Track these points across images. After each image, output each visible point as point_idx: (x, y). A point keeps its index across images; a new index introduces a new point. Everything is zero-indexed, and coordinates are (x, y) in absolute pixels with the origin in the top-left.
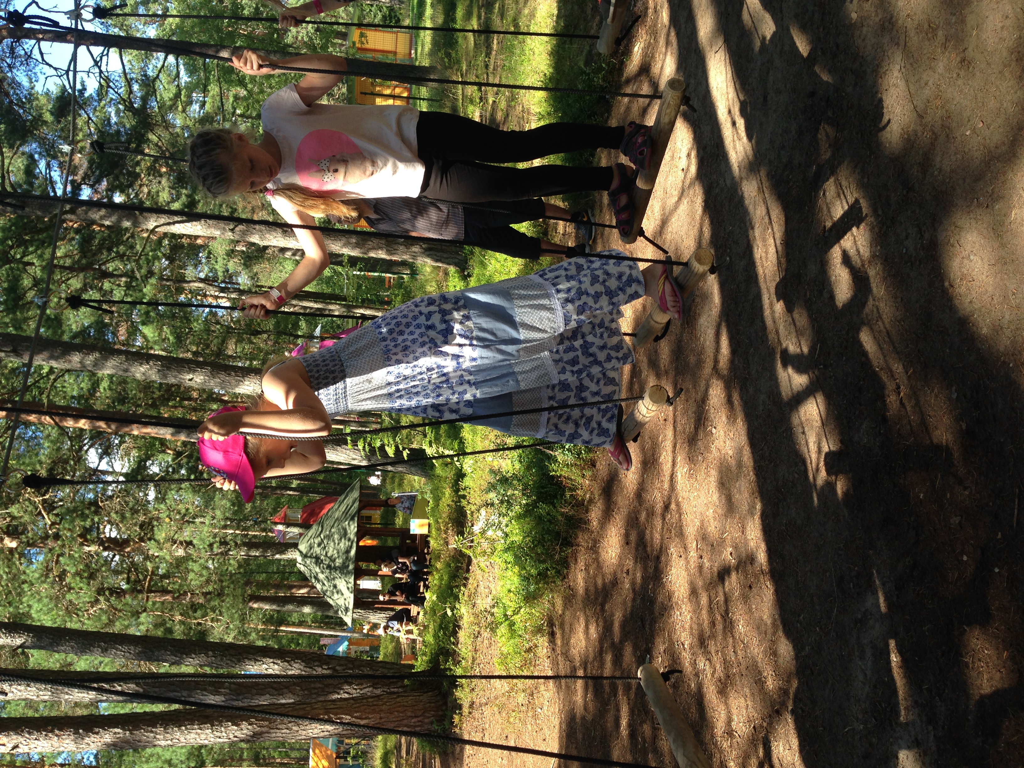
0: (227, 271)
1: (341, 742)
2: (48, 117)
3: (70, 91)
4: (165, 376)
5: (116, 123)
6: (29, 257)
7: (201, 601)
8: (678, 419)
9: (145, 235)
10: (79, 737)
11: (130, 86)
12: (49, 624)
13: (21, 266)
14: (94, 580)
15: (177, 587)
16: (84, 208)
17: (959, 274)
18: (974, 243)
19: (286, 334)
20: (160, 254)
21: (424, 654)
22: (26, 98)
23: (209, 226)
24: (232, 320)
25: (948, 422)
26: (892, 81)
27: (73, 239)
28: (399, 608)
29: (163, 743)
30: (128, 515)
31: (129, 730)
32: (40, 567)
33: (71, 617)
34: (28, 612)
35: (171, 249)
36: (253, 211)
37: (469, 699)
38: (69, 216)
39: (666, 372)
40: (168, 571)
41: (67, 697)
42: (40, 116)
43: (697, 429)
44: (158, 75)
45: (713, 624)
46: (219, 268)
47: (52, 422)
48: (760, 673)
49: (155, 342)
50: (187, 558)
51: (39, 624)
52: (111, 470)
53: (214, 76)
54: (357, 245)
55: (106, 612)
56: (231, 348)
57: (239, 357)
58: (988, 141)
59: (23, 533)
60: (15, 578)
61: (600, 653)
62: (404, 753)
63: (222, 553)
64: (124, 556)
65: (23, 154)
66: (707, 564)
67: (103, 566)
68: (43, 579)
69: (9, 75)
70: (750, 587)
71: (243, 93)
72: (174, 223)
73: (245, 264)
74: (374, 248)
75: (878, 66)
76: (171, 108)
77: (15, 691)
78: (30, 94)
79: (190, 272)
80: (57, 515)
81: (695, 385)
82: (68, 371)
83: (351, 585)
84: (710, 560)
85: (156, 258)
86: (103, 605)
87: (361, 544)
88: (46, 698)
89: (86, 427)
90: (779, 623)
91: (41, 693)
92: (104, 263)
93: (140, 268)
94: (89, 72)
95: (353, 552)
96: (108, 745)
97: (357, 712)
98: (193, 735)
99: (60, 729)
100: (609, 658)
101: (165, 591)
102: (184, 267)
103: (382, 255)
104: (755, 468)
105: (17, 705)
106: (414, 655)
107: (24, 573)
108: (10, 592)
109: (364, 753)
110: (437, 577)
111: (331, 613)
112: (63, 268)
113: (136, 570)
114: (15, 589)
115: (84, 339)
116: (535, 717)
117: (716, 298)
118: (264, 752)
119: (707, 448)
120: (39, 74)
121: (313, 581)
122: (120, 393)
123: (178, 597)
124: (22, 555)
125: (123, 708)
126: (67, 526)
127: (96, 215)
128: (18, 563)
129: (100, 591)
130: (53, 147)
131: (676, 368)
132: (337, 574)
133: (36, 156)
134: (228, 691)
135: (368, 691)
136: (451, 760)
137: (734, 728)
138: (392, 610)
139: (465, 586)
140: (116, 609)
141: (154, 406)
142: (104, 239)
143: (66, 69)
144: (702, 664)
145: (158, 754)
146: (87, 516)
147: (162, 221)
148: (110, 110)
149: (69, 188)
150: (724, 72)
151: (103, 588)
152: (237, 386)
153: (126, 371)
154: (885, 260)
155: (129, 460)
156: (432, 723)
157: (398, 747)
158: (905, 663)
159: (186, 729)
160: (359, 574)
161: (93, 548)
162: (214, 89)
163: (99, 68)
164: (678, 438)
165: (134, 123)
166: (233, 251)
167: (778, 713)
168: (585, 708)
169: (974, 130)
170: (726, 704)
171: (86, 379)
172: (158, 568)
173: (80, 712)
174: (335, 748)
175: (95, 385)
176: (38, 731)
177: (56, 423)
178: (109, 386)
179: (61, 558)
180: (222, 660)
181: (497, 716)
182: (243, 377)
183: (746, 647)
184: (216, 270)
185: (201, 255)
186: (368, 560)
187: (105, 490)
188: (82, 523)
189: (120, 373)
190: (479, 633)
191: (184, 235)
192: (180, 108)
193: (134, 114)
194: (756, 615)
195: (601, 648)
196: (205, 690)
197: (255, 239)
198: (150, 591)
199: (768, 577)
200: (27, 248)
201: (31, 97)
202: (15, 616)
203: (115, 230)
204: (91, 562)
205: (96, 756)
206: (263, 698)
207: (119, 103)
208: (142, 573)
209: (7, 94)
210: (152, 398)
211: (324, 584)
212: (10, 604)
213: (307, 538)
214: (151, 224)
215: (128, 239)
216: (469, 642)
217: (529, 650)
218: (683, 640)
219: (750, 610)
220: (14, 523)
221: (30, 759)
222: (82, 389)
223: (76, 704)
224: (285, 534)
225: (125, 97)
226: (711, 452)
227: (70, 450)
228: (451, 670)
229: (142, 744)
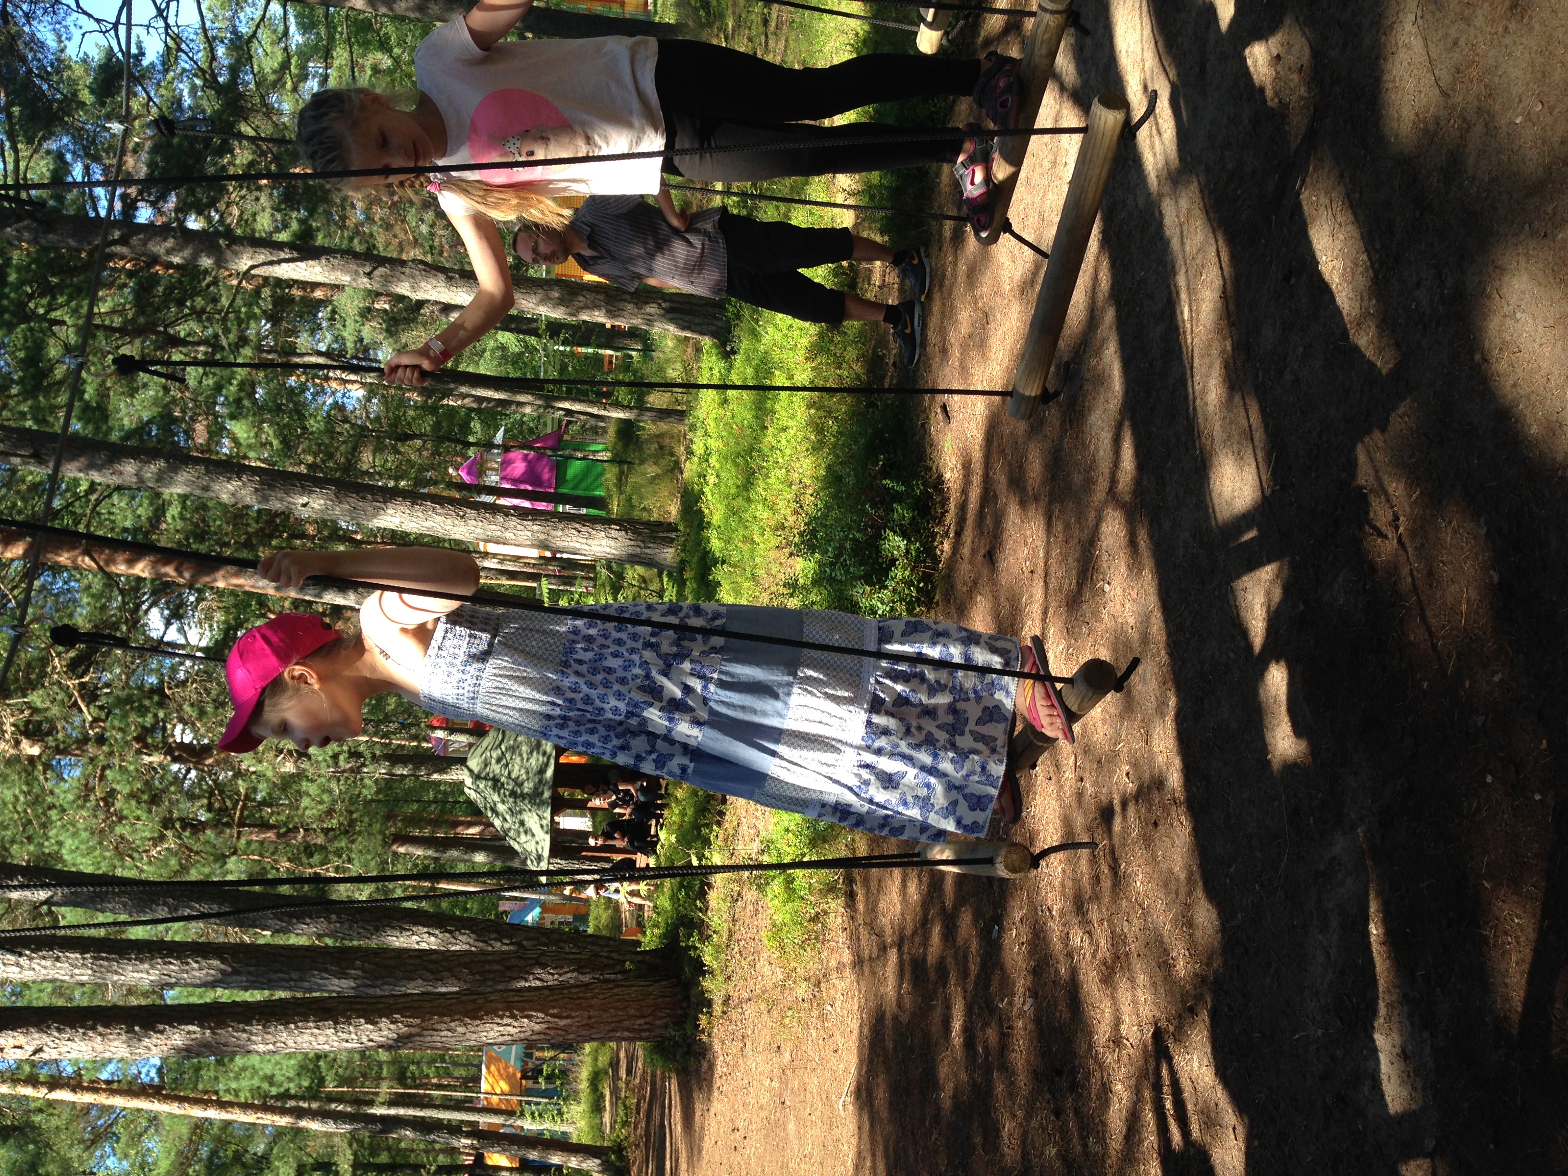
0: (361, 340)
1: (529, 1056)
2: (86, 96)
3: (120, 55)
4: (265, 499)
5: (190, 107)
6: (58, 313)
7: (320, 840)
8: (1052, 570)
9: (235, 282)
10: (134, 1037)
11: (212, 50)
12: (89, 870)
13: (45, 325)
14: (158, 805)
15: (283, 818)
16: (142, 236)
17: (1498, 341)
18: (1523, 293)
19: (450, 440)
20: (257, 310)
21: (656, 925)
22: (52, 65)
23: (334, 268)
24: (368, 417)
25: (1472, 571)
26: (1402, 39)
27: (125, 285)
28: (618, 857)
29: (261, 1048)
30: (209, 709)
31: (210, 1028)
32: (75, 784)
33: (122, 860)
34: (57, 852)
35: (275, 304)
36: (401, 248)
37: (723, 992)
38: (118, 249)
39: (1036, 498)
40: (269, 794)
41: (116, 978)
42: (75, 94)
43: (1080, 585)
44: (255, 32)
45: (1096, 879)
46: (349, 335)
47: (93, 564)
48: (1166, 952)
49: (250, 447)
50: (299, 776)
51: (73, 869)
52: (182, 641)
53: (341, 34)
54: (561, 302)
55: (176, 854)
56: (367, 459)
57: (379, 473)
58: (1549, 133)
59: (49, 733)
60: (37, 801)
61: (924, 924)
62: (623, 1073)
63: (352, 770)
64: (203, 771)
65: (48, 152)
66: (1090, 790)
67: (171, 784)
68: (80, 802)
69: (26, 29)
70: (1156, 824)
71: (386, 62)
72: (280, 262)
73: (388, 330)
74: (586, 307)
75: (1380, 15)
76: (274, 84)
77: (37, 968)
78: (58, 60)
79: (303, 341)
80: (101, 708)
81: (1081, 516)
82: (119, 488)
83: (546, 822)
84: (1095, 783)
85: (252, 316)
86: (171, 843)
87: (562, 760)
88: (85, 978)
89: (146, 575)
90: (1197, 877)
91: (77, 971)
92: (173, 324)
93: (227, 331)
94: (148, 27)
95: (550, 772)
96: (177, 1050)
97: (554, 1007)
98: (306, 1037)
99: (106, 1026)
100: (936, 931)
101: (265, 826)
102: (294, 332)
103: (599, 317)
104: (1168, 645)
105: (41, 991)
106: (641, 926)
107: (52, 793)
108: (30, 822)
109: (564, 1073)
110: (676, 811)
111: (516, 864)
112: (110, 329)
113: (221, 792)
114: (37, 817)
115: (141, 440)
116: (822, 1017)
117: (1117, 383)
118: (413, 1068)
119: (1096, 615)
120: (72, 28)
121: (489, 814)
122: (196, 525)
123: (285, 834)
124: (47, 766)
125: (201, 996)
126: (116, 723)
127: (159, 248)
128: (41, 778)
129: (167, 823)
130: (93, 142)
131: (1051, 493)
132: (525, 805)
133: (69, 157)
134: (359, 973)
135: (570, 977)
136: (693, 1081)
137: (1124, 1033)
138: (608, 860)
139: (719, 824)
140: (191, 850)
141: (248, 545)
142: (170, 288)
143: (113, 20)
144: (1077, 938)
145: (253, 1067)
146: (147, 710)
147: (261, 258)
148: (181, 86)
149: (118, 205)
150: (1138, 27)
151: (171, 819)
152: (375, 516)
153: (206, 489)
154: (1383, 321)
155: (211, 626)
156: (666, 1026)
157: (614, 1064)
158: (1391, 936)
159: (297, 1027)
160: (559, 806)
161: (156, 759)
162: (341, 56)
163: (165, 19)
164: (1050, 599)
165: (217, 107)
166: (369, 310)
167: (1192, 1011)
168: (899, 1004)
169: (1528, 117)
170: (1113, 998)
171: (146, 502)
172: (255, 790)
173: (134, 1001)
174: (519, 1064)
175: (159, 512)
176: (73, 1027)
177: (100, 568)
178: (181, 513)
179: (108, 772)
180: (351, 927)
181: (765, 1017)
182: (385, 502)
183: (1146, 913)
184: (343, 339)
185: (320, 315)
186: (573, 785)
187: (174, 669)
188: (140, 720)
189: (198, 492)
190: (739, 894)
191: (296, 281)
192: (289, 85)
193: (218, 93)
194: (1164, 866)
195: (925, 916)
196: (326, 970)
197: (403, 289)
198: (242, 824)
199: (1183, 808)
200: (54, 298)
201: (61, 64)
202: (38, 858)
203: (190, 270)
204: (153, 778)
205: (159, 1071)
206: (412, 984)
207: (196, 75)
208: (230, 797)
209: (23, 59)
210: (247, 533)
211: (505, 819)
212: (30, 839)
213: (480, 750)
214: (244, 263)
215: (208, 286)
216: (724, 907)
217: (815, 919)
218: (1049, 903)
219: (1154, 858)
220: (37, 718)
221: (60, 1072)
222: (139, 516)
223: (130, 991)
224: (446, 744)
225: (205, 66)
226: (1100, 620)
227: (122, 607)
228: (696, 948)
229: (230, 1049)
